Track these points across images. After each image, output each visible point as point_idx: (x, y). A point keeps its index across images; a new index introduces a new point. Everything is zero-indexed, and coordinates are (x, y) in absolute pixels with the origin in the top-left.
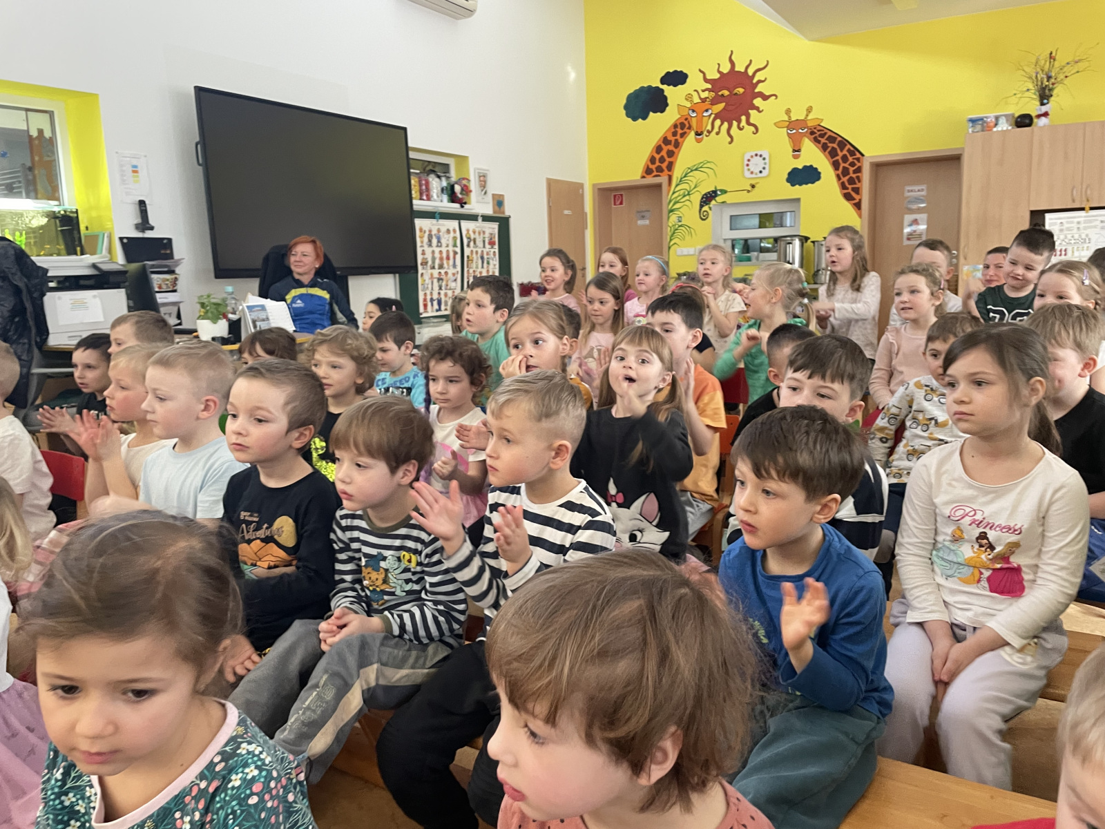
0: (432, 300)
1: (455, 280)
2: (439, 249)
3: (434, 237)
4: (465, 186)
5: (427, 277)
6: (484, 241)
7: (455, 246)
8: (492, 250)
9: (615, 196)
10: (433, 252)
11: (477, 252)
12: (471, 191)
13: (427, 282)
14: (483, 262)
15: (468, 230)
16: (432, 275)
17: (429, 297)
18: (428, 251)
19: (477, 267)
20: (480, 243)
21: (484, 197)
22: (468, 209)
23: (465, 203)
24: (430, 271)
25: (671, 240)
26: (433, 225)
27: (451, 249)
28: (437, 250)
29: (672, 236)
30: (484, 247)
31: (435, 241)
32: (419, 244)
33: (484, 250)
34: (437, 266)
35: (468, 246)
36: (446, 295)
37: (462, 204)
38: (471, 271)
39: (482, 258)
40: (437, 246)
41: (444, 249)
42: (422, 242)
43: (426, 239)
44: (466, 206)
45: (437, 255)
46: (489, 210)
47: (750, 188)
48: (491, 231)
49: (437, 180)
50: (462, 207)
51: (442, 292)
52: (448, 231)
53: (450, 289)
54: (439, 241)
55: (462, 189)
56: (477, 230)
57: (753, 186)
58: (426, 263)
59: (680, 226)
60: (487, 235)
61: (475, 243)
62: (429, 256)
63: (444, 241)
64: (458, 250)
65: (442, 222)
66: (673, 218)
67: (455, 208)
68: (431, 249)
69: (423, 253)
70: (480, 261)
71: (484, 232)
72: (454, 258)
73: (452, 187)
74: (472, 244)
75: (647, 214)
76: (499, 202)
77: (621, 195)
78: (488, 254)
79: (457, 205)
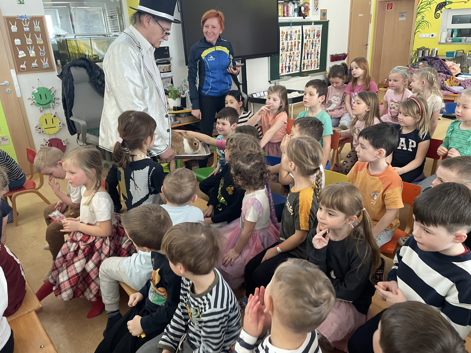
0: (286, 67)
1: (298, 56)
2: (291, 41)
3: (289, 35)
4: (307, 7)
5: (284, 56)
6: (314, 35)
7: (299, 39)
8: (318, 39)
9: (388, 4)
10: (288, 43)
11: (310, 41)
12: (310, 9)
13: (284, 58)
14: (313, 46)
15: (306, 30)
16: (286, 54)
17: (284, 66)
18: (285, 43)
19: (309, 49)
20: (312, 36)
21: (317, 12)
22: (307, 19)
23: (306, 16)
24: (286, 53)
25: (416, 29)
26: (289, 29)
27: (297, 40)
28: (289, 42)
29: (417, 27)
30: (314, 38)
31: (289, 37)
32: (281, 39)
33: (314, 39)
34: (289, 50)
35: (306, 38)
36: (293, 64)
37: (304, 16)
38: (306, 51)
39: (312, 44)
40: (290, 40)
41: (293, 41)
42: (282, 39)
43: (284, 37)
44: (306, 18)
45: (290, 44)
46: (318, 18)
47: (466, 1)
48: (318, 29)
49: (293, 5)
50: (304, 18)
51: (291, 63)
52: (296, 32)
53: (295, 61)
54: (291, 37)
55: (305, 9)
56: (311, 30)
57: (468, 0)
58: (284, 49)
59: (422, 22)
60: (316, 32)
61: (309, 36)
62: (285, 45)
63: (293, 37)
64: (300, 41)
65: (293, 27)
66: (419, 17)
67: (301, 19)
68: (287, 42)
69: (283, 44)
70: (311, 45)
71: (314, 30)
72: (298, 45)
73: (300, 8)
74: (308, 37)
75: (404, 14)
76: (324, 13)
77: (392, 4)
78: (315, 41)
79: (302, 18)
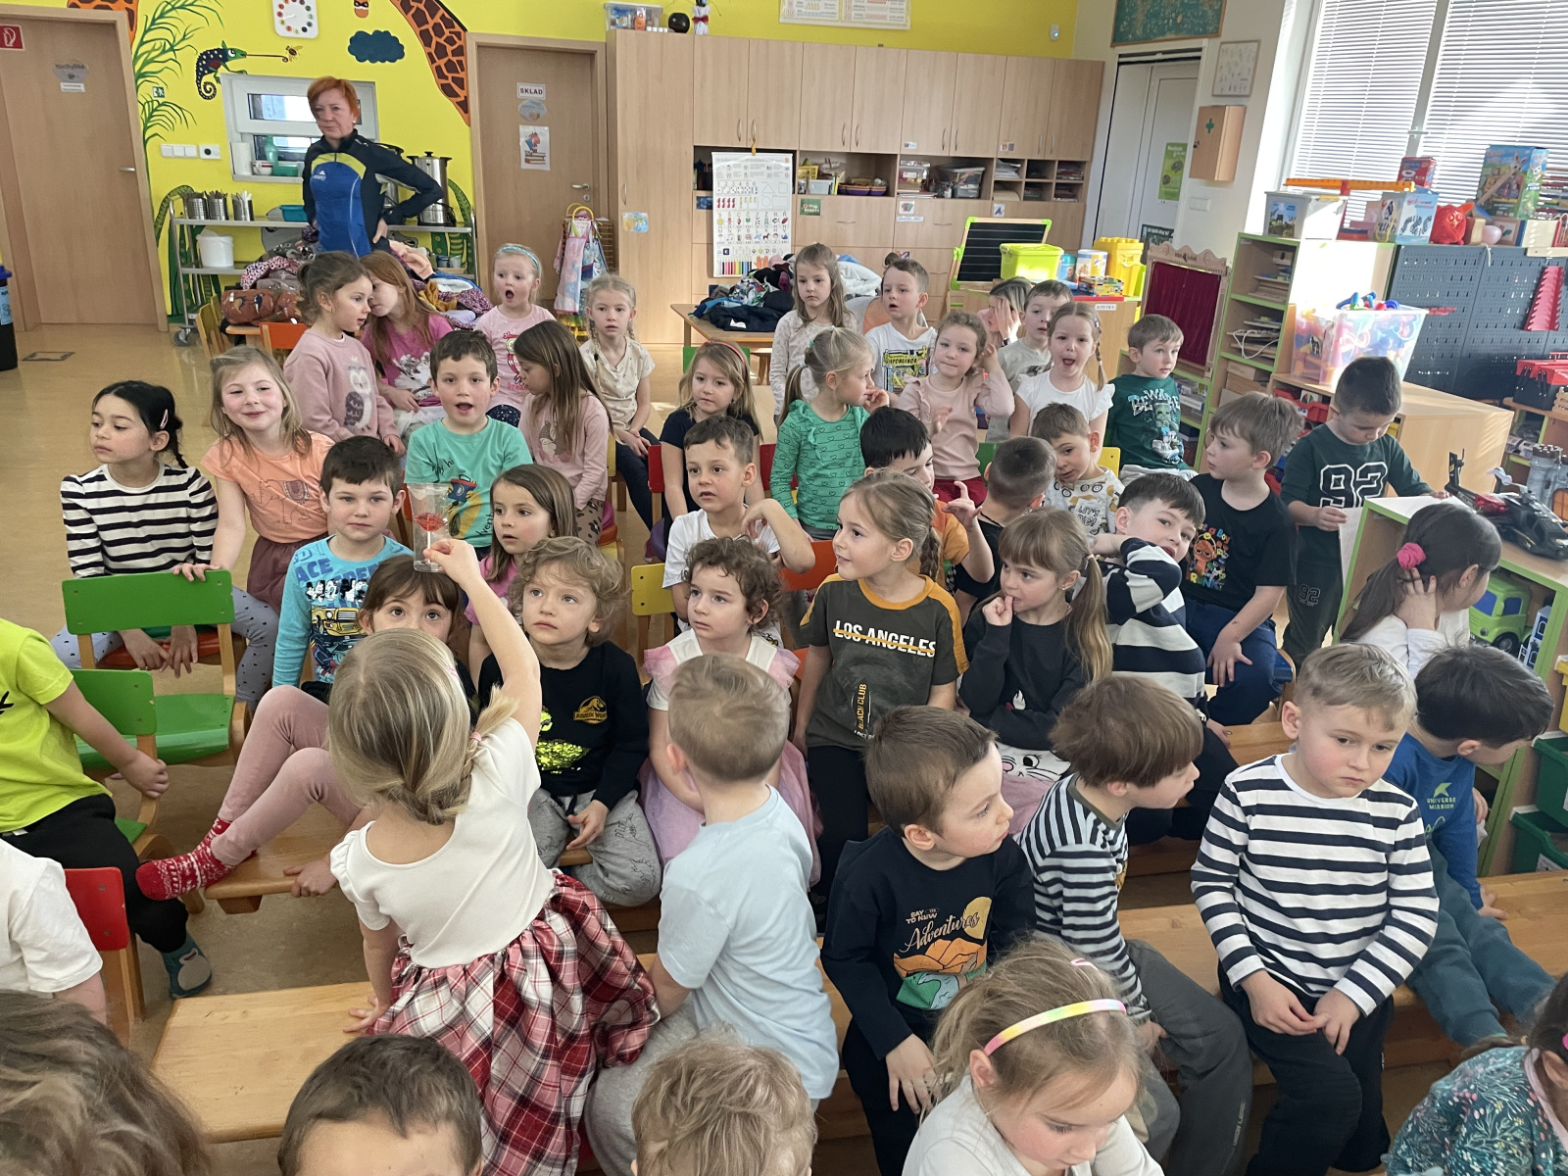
9: (2, 29)
25: (146, 129)
29: (148, 120)
47: (288, 55)
57: (293, 52)
59: (160, 105)
66: (146, 90)
75: (79, 73)
77: (16, 29)
